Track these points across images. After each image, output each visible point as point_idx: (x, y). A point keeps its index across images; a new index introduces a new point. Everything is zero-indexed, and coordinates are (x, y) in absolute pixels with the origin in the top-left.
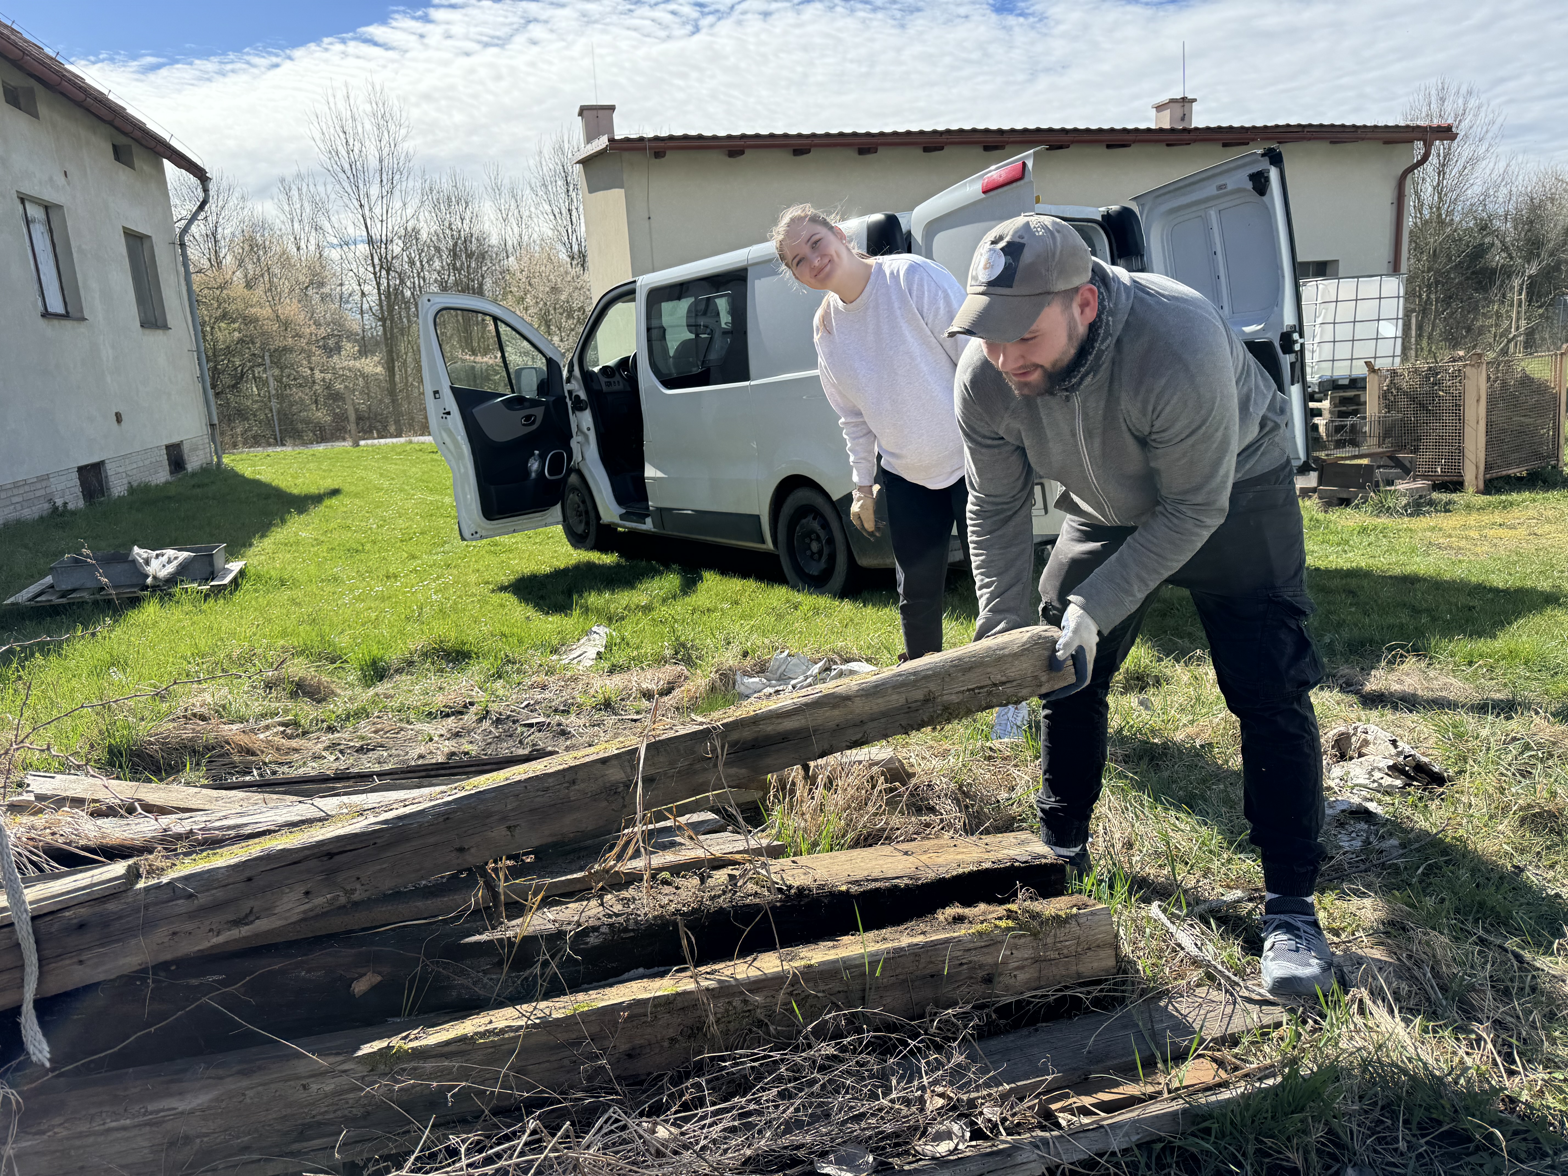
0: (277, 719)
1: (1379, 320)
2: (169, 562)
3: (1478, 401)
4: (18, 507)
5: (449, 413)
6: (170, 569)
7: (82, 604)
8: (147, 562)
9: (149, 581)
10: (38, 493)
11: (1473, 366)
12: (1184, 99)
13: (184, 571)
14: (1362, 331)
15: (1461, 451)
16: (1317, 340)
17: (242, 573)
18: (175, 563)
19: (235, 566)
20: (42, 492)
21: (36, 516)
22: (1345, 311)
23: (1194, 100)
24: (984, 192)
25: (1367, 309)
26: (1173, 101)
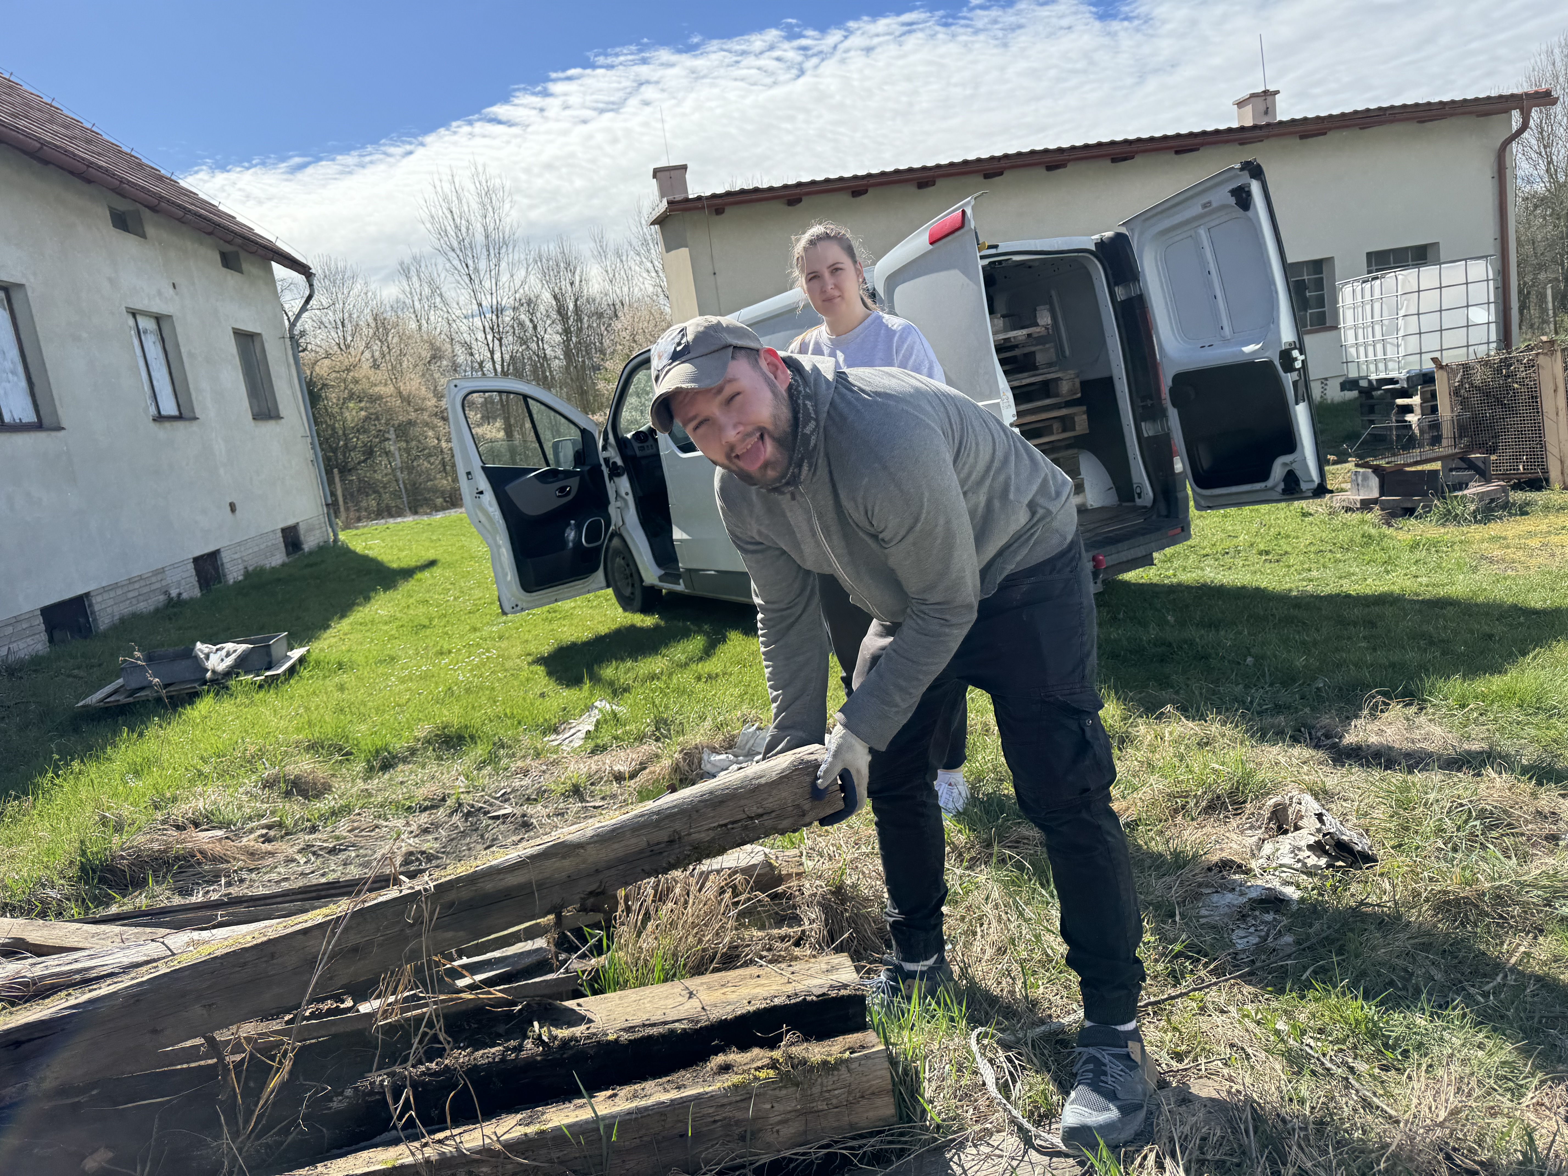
0: (264, 821)
1: (1468, 306)
2: (228, 655)
3: (1555, 391)
4: (134, 601)
5: (481, 493)
6: (229, 661)
7: (145, 703)
8: (207, 657)
9: (209, 675)
10: (154, 587)
11: (1546, 354)
12: (1266, 92)
13: (242, 664)
14: (1449, 319)
15: (1543, 446)
16: (1401, 333)
17: (302, 660)
18: (233, 657)
19: (296, 654)
20: (158, 585)
21: (152, 608)
22: (1430, 301)
23: (1277, 92)
24: (931, 244)
25: (1452, 297)
26: (1253, 96)
